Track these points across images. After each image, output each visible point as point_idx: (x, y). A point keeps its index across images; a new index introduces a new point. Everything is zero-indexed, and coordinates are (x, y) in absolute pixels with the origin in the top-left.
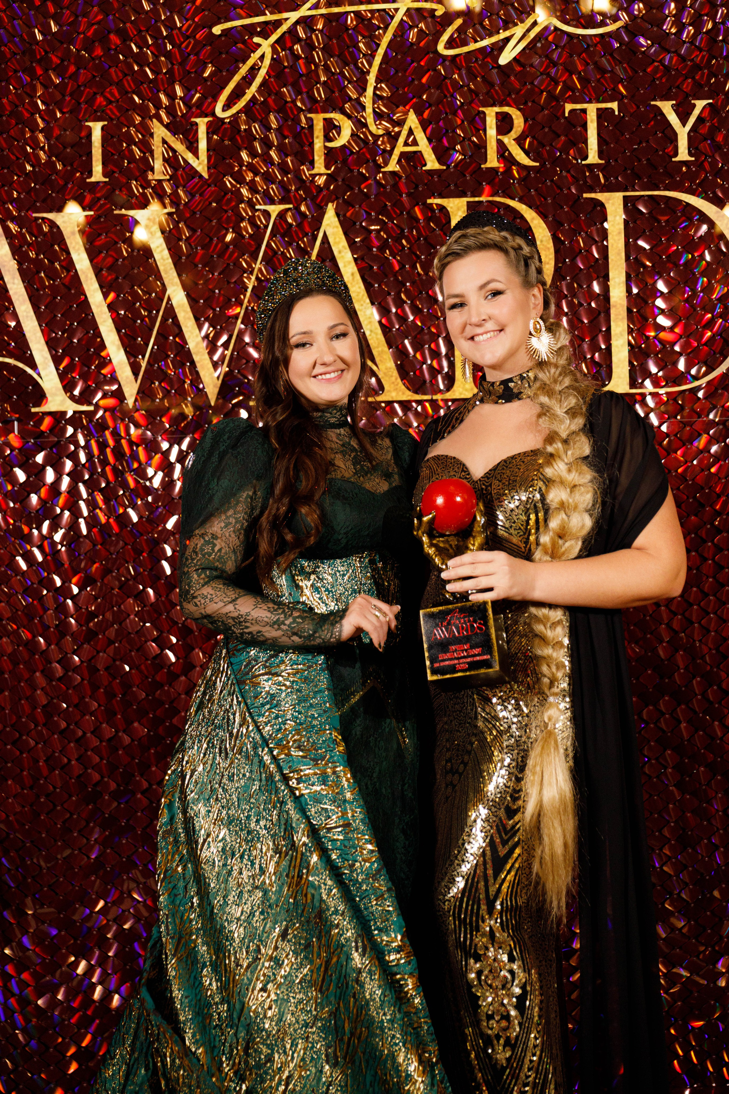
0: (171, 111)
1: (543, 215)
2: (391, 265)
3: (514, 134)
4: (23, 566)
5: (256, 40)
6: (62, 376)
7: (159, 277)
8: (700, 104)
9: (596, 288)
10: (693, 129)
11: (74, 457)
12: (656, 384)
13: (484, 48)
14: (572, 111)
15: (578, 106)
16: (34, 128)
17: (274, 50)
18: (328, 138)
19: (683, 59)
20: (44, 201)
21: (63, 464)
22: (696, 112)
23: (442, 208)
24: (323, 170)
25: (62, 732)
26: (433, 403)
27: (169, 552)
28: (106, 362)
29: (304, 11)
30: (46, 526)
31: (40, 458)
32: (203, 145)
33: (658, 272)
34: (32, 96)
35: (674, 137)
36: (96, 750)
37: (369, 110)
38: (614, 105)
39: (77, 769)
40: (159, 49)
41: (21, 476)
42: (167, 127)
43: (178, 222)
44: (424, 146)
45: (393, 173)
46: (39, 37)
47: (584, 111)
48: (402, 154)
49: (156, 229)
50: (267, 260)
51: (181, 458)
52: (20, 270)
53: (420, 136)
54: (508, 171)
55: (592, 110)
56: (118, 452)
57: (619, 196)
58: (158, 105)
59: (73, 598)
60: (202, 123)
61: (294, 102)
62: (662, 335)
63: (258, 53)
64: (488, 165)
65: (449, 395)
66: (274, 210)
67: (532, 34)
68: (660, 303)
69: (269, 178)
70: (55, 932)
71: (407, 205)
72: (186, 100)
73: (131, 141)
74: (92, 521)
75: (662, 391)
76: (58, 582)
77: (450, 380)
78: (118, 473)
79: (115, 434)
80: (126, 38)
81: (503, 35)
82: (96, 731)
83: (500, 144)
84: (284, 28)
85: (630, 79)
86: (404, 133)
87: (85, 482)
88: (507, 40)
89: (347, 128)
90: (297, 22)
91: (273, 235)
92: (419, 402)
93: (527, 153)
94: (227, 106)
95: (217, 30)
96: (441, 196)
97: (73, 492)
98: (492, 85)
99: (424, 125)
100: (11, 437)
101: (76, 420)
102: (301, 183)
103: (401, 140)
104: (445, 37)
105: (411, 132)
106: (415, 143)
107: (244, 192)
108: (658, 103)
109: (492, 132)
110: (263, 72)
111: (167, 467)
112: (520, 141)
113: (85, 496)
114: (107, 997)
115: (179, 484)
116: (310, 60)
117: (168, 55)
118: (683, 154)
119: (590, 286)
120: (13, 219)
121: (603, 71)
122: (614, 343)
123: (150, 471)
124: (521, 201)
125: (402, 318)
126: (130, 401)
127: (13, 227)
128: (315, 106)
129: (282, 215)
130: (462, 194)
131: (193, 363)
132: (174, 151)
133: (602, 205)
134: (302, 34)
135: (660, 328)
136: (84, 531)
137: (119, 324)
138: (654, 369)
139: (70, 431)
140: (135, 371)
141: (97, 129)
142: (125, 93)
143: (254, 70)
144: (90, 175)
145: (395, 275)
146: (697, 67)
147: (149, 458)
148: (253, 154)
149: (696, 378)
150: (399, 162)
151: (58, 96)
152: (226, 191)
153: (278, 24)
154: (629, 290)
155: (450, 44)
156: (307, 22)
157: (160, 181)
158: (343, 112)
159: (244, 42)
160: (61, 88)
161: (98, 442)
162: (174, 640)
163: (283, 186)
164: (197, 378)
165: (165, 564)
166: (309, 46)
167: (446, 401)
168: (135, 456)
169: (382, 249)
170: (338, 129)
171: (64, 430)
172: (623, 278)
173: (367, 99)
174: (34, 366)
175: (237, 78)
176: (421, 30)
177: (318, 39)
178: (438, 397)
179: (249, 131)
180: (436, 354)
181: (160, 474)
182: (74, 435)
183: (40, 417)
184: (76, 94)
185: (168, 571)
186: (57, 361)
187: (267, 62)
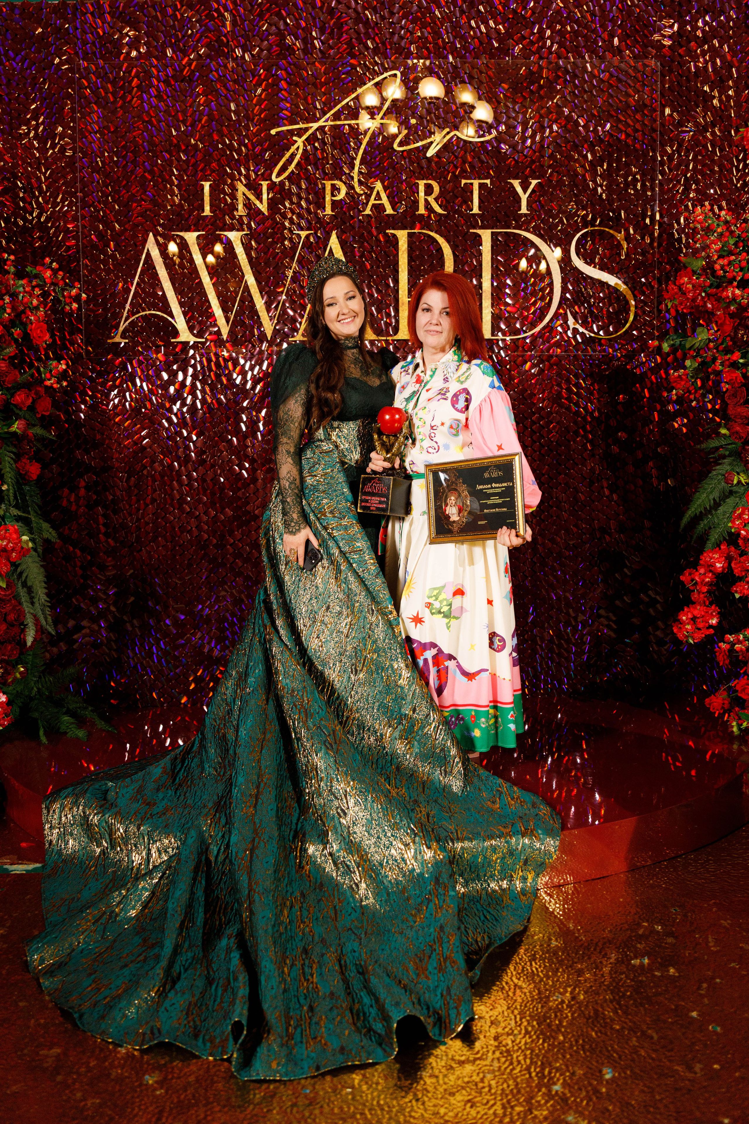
0: (247, 177)
1: (448, 242)
2: (365, 266)
3: (434, 195)
4: (166, 425)
5: (295, 138)
6: (188, 322)
7: (241, 270)
8: (534, 182)
9: (475, 282)
10: (530, 196)
11: (194, 366)
12: (504, 334)
13: (418, 147)
14: (465, 184)
15: (469, 181)
16: (172, 184)
17: (305, 145)
18: (333, 195)
19: (526, 157)
20: (177, 226)
21: (187, 371)
22: (532, 187)
23: (394, 236)
24: (330, 213)
25: (188, 513)
26: (387, 341)
27: (245, 419)
28: (212, 316)
29: (321, 123)
30: (178, 403)
31: (175, 367)
32: (265, 197)
33: (507, 274)
34: (171, 166)
35: (519, 200)
36: (207, 523)
37: (356, 180)
38: (488, 181)
39: (196, 533)
40: (241, 143)
41: (165, 376)
42: (245, 185)
43: (251, 239)
44: (385, 200)
45: (368, 215)
46: (174, 133)
47: (472, 184)
48: (373, 205)
49: (239, 242)
50: (299, 262)
51: (252, 368)
52: (165, 263)
53: (383, 196)
54: (429, 216)
55: (476, 183)
56: (218, 365)
57: (489, 232)
58: (240, 173)
59: (194, 442)
60: (265, 184)
61: (315, 174)
62: (508, 309)
63: (296, 146)
64: (420, 212)
65: (395, 338)
66: (303, 234)
67: (445, 140)
68: (507, 291)
69: (300, 216)
70: (183, 617)
71: (375, 233)
72: (256, 172)
73: (225, 194)
74: (203, 401)
75: (508, 338)
76: (185, 434)
77: (396, 330)
78: (218, 376)
79: (216, 355)
80: (222, 135)
81: (429, 140)
82: (206, 513)
83: (426, 201)
84: (310, 132)
85: (497, 167)
86: (375, 193)
87: (200, 381)
88: (432, 143)
89: (344, 190)
90: (317, 129)
91: (302, 248)
92: (378, 341)
93: (440, 206)
94: (279, 175)
95: (273, 132)
96: (394, 229)
97: (193, 385)
98: (422, 168)
99: (385, 188)
100: (159, 355)
101: (195, 346)
102: (319, 220)
103: (373, 197)
104: (398, 140)
105: (378, 192)
106: (380, 199)
107: (287, 224)
108: (512, 181)
109: (422, 194)
110: (298, 157)
111: (243, 373)
112: (436, 199)
113: (199, 387)
114: (211, 650)
115: (250, 382)
116: (323, 150)
117: (246, 146)
118: (524, 210)
119: (471, 281)
120: (161, 236)
121: (482, 162)
122: (484, 312)
123: (235, 376)
124: (436, 232)
125: (371, 295)
126: (225, 337)
127: (161, 240)
128: (326, 176)
129: (307, 237)
130: (404, 228)
131: (259, 317)
132: (249, 199)
133: (480, 236)
134: (319, 137)
135: (508, 304)
136: (199, 407)
137: (219, 295)
138: (503, 327)
139: (192, 352)
140: (227, 320)
141: (207, 186)
142: (222, 167)
143: (293, 156)
144: (203, 211)
145: (368, 271)
146: (533, 162)
147: (234, 368)
148: (292, 203)
149: (525, 332)
150: (371, 210)
151: (185, 167)
152: (277, 223)
153: (307, 129)
154: (492, 284)
155: (401, 144)
156: (321, 129)
157: (241, 216)
158: (341, 180)
159: (288, 140)
160: (187, 162)
161: (207, 359)
162: (247, 465)
163: (308, 221)
164: (261, 325)
165: (242, 425)
166: (323, 143)
167: (393, 341)
168: (227, 367)
169: (361, 257)
170: (339, 190)
171: (188, 352)
172: (490, 276)
173: (355, 174)
174: (173, 317)
175: (284, 160)
176: (384, 136)
177: (328, 139)
178: (390, 338)
179: (290, 189)
180: (388, 315)
181: (240, 377)
182: (194, 355)
183: (175, 345)
184: (195, 165)
185: (244, 429)
186: (185, 314)
187: (301, 151)
